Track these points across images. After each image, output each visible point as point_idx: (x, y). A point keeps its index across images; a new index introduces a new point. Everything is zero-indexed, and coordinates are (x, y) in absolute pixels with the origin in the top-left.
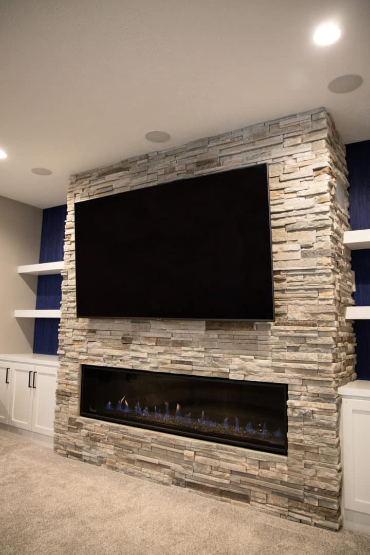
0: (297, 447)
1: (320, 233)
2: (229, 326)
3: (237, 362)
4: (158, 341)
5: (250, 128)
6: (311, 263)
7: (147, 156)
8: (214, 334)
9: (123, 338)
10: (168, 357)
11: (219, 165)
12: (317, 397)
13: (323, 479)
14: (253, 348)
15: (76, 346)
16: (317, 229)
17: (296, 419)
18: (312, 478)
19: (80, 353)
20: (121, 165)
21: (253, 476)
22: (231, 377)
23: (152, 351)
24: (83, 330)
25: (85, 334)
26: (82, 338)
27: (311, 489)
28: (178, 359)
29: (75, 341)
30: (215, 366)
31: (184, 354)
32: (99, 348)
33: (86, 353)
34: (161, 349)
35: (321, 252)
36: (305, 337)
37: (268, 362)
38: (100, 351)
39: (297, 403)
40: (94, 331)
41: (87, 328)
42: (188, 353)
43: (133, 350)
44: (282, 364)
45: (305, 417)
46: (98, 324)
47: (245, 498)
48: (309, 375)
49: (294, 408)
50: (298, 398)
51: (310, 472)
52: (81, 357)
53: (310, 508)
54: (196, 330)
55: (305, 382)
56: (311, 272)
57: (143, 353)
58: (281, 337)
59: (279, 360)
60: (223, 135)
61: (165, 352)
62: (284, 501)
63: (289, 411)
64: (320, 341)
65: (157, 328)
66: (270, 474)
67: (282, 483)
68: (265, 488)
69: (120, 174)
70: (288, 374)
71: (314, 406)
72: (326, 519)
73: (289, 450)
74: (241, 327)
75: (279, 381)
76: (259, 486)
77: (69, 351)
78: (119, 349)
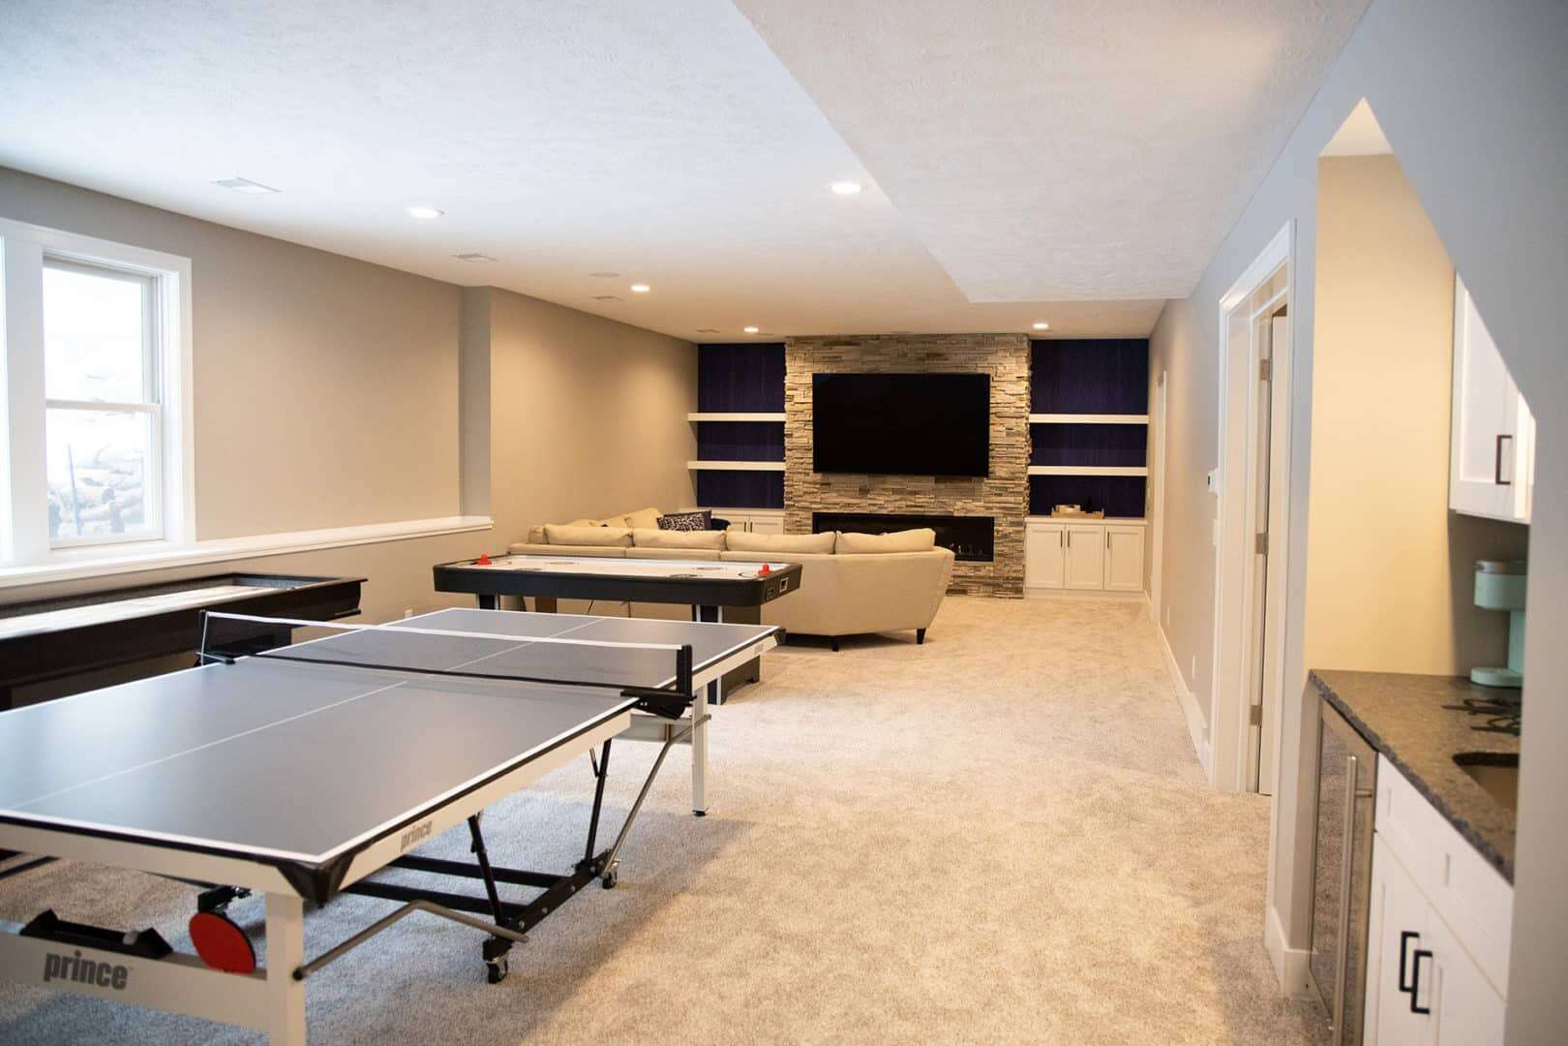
0: (999, 555)
1: (1019, 420)
2: (952, 481)
3: (959, 504)
4: (895, 492)
5: (973, 335)
6: (1012, 440)
7: (878, 337)
8: (942, 486)
9: (860, 490)
10: (904, 503)
11: (946, 360)
12: (1013, 524)
13: (1015, 571)
14: (972, 494)
15: (808, 497)
16: (1017, 418)
17: (999, 538)
18: (1008, 572)
19: (812, 503)
20: (849, 339)
21: (971, 577)
22: (956, 514)
23: (889, 499)
24: (815, 483)
25: (817, 486)
26: (815, 490)
27: (1008, 578)
28: (913, 504)
29: (806, 493)
30: (941, 508)
31: (918, 500)
32: (834, 497)
33: (820, 503)
34: (898, 497)
35: (1019, 434)
36: (1007, 488)
37: (982, 504)
38: (838, 500)
39: (1001, 529)
40: (828, 484)
41: (819, 481)
42: (921, 499)
43: (870, 499)
44: (991, 505)
45: (1005, 536)
46: (832, 479)
47: (964, 592)
48: (1008, 511)
49: (998, 531)
50: (1000, 525)
51: (1007, 568)
52: (814, 506)
53: (1007, 589)
54: (928, 483)
55: (1005, 515)
56: (1012, 446)
57: (881, 500)
58: (991, 487)
59: (989, 502)
60: (950, 335)
61: (901, 500)
62: (990, 589)
63: (995, 534)
64: (1015, 490)
65: (893, 482)
66: (982, 573)
67: (990, 578)
68: (978, 582)
69: (851, 347)
70: (994, 511)
71: (1011, 529)
72: (1016, 593)
73: (995, 558)
74: (963, 481)
75: (989, 515)
76: (974, 582)
77: (798, 502)
78: (856, 498)
